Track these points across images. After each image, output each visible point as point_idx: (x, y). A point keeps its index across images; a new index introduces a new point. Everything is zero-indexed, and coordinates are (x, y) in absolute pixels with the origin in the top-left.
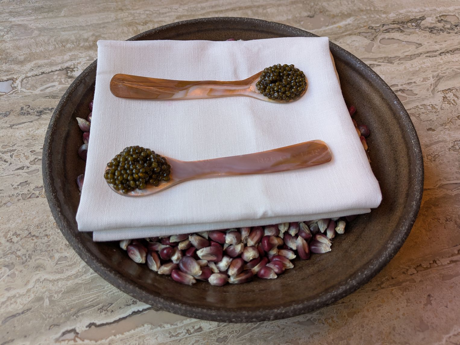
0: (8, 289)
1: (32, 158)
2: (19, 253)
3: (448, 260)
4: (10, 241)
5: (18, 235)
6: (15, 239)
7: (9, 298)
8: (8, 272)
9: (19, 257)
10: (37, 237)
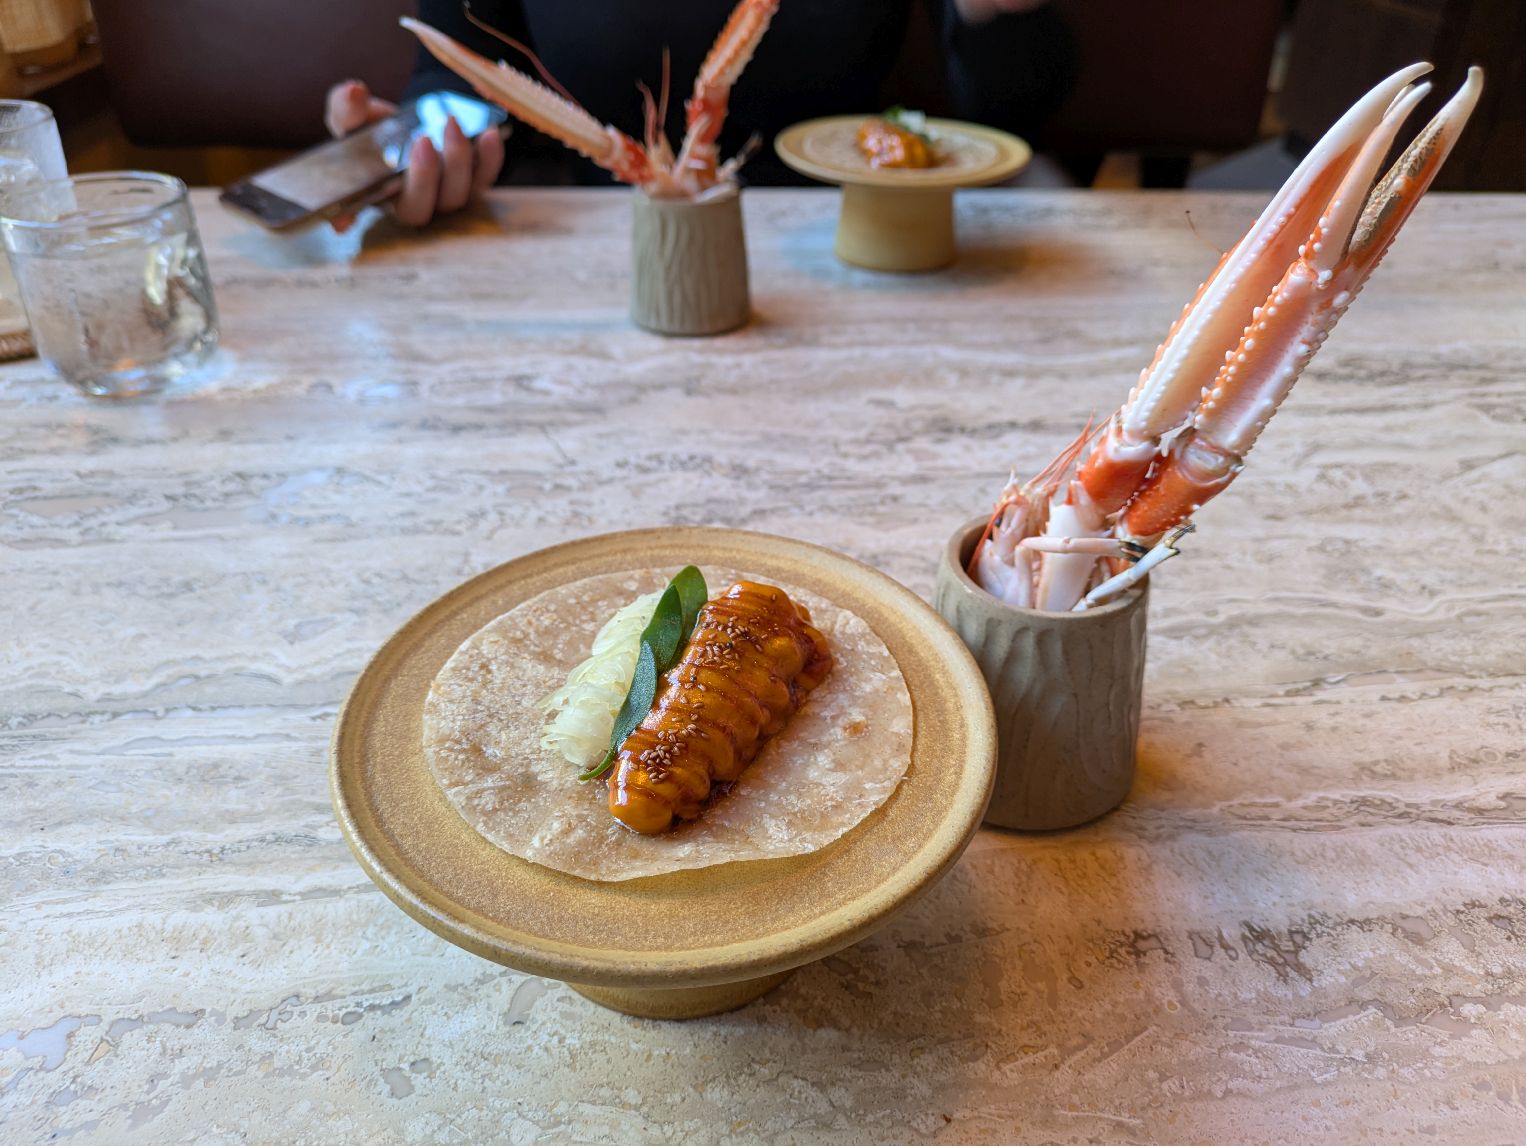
0: (349, 640)
1: (429, 483)
2: (379, 599)
3: (1258, 702)
4: (367, 582)
5: (379, 575)
6: (376, 580)
7: (349, 651)
8: (354, 618)
9: (379, 603)
10: (417, 582)
